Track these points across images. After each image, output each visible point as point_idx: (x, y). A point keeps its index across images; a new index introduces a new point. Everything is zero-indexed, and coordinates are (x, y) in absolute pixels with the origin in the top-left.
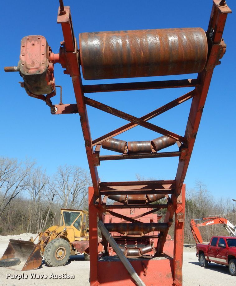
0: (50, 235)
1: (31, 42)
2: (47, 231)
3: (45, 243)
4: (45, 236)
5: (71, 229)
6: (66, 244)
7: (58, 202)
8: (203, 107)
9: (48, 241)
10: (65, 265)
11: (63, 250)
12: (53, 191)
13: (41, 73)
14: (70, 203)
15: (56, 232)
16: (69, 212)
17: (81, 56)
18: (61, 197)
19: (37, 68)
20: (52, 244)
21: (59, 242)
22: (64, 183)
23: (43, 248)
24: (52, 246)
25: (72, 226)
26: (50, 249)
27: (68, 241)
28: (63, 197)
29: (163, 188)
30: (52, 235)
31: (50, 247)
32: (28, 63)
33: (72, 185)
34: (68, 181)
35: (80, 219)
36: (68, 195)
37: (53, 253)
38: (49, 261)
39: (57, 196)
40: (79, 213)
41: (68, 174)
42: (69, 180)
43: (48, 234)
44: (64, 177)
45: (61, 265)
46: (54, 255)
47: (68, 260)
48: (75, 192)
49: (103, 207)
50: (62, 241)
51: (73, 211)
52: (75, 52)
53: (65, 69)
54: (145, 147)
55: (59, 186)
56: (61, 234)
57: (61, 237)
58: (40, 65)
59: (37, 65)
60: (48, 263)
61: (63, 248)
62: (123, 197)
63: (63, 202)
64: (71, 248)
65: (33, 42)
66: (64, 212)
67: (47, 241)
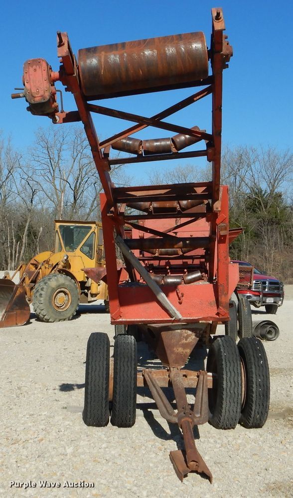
0: (40, 268)
1: (32, 67)
2: (32, 261)
3: (32, 282)
4: (31, 270)
5: (77, 257)
6: (71, 284)
7: (43, 206)
8: (221, 107)
9: (36, 278)
10: (72, 319)
11: (66, 294)
12: (31, 183)
13: (46, 100)
14: (69, 208)
15: (50, 263)
16: (70, 226)
17: (81, 79)
18: (50, 194)
19: (42, 96)
20: (45, 283)
21: (57, 280)
22: (53, 165)
23: (30, 291)
24: (45, 287)
25: (78, 251)
26: (42, 292)
27: (73, 277)
28: (52, 195)
29: (196, 192)
30: (43, 267)
31: (42, 289)
32: (33, 91)
33: (70, 169)
34: (60, 161)
35: (92, 240)
36: (63, 191)
37: (48, 298)
38: (42, 312)
39: (40, 194)
40: (90, 228)
41: (59, 145)
42: (62, 158)
43: (36, 266)
44: (50, 153)
45: (64, 320)
46: (50, 303)
47: (77, 311)
48: (78, 184)
49: (121, 218)
50: (62, 279)
51: (77, 225)
52: (75, 75)
53: (66, 87)
54: (164, 147)
55: (42, 172)
56: (60, 267)
57: (60, 271)
58: (44, 93)
59: (41, 93)
60: (41, 316)
61: (66, 290)
62: (146, 204)
63: (54, 206)
64: (79, 291)
65: (34, 67)
66: (61, 227)
67: (34, 278)
